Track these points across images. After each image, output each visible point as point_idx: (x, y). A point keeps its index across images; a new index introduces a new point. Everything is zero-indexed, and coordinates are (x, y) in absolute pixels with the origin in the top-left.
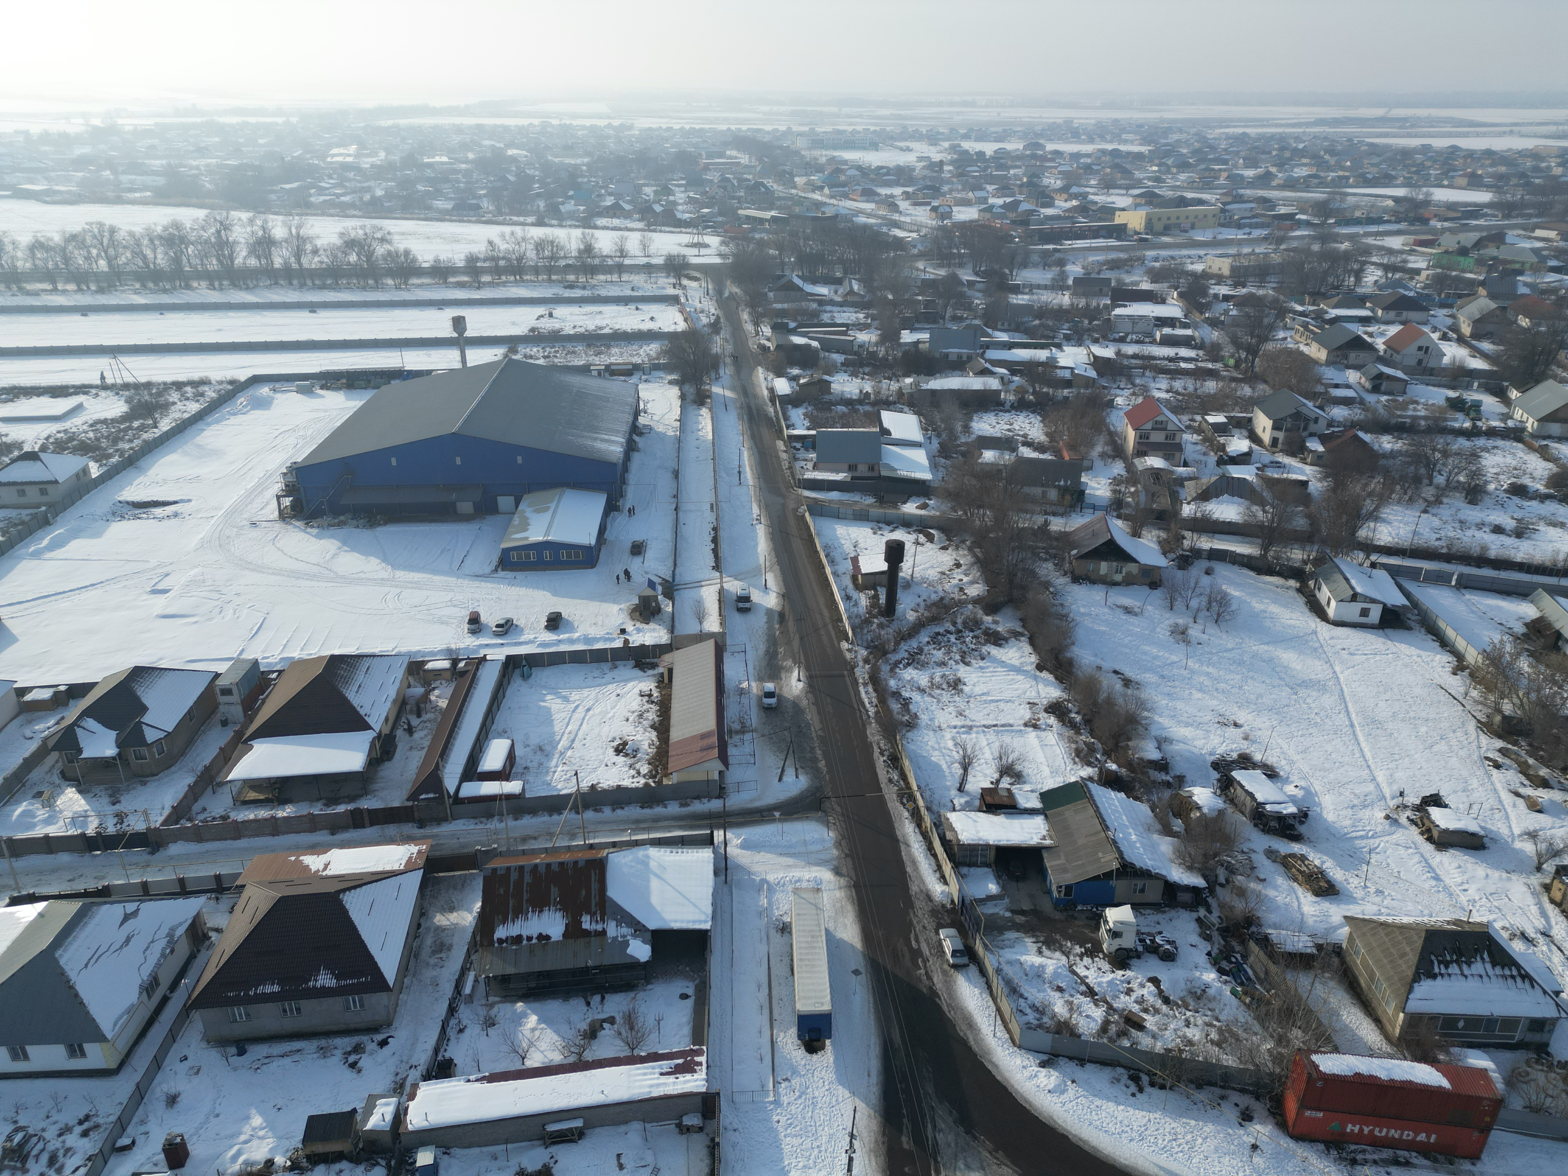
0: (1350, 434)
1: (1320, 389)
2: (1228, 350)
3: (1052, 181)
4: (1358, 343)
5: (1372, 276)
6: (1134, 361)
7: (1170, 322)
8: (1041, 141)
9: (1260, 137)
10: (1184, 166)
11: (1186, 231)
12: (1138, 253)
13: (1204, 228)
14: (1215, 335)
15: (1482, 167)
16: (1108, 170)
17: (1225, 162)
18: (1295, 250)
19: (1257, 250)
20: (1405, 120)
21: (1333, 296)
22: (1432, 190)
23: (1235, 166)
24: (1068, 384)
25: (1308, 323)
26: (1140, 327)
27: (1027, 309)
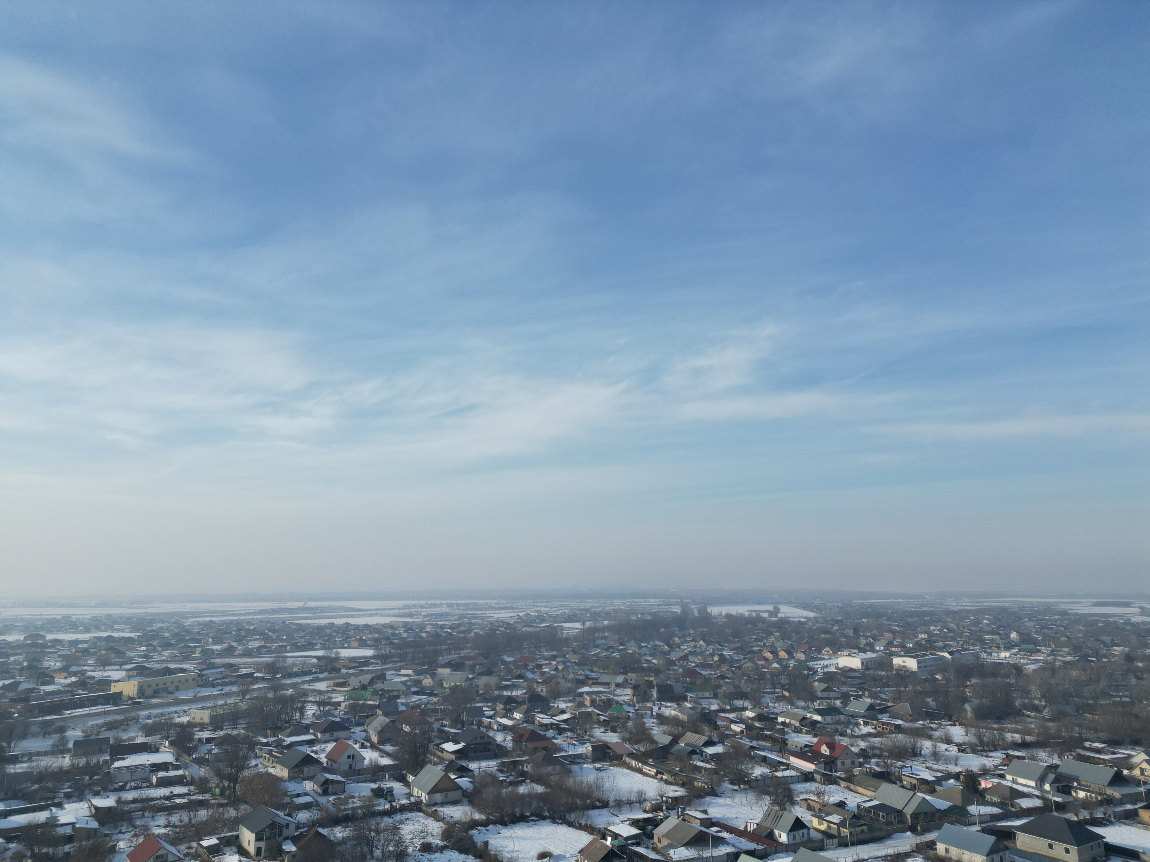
0: (312, 832)
1: (287, 800)
2: (214, 782)
3: (52, 663)
4: (308, 760)
5: (311, 710)
6: (134, 806)
7: (164, 766)
8: (42, 633)
9: (223, 623)
10: (167, 645)
11: (172, 693)
12: (133, 714)
13: (187, 689)
14: (202, 771)
15: (365, 634)
16: (104, 652)
17: (199, 641)
18: (256, 698)
19: (229, 702)
20: (316, 608)
21: (286, 728)
22: (339, 650)
23: (207, 643)
24: (69, 839)
25: (272, 751)
26: (139, 774)
27: (26, 776)
